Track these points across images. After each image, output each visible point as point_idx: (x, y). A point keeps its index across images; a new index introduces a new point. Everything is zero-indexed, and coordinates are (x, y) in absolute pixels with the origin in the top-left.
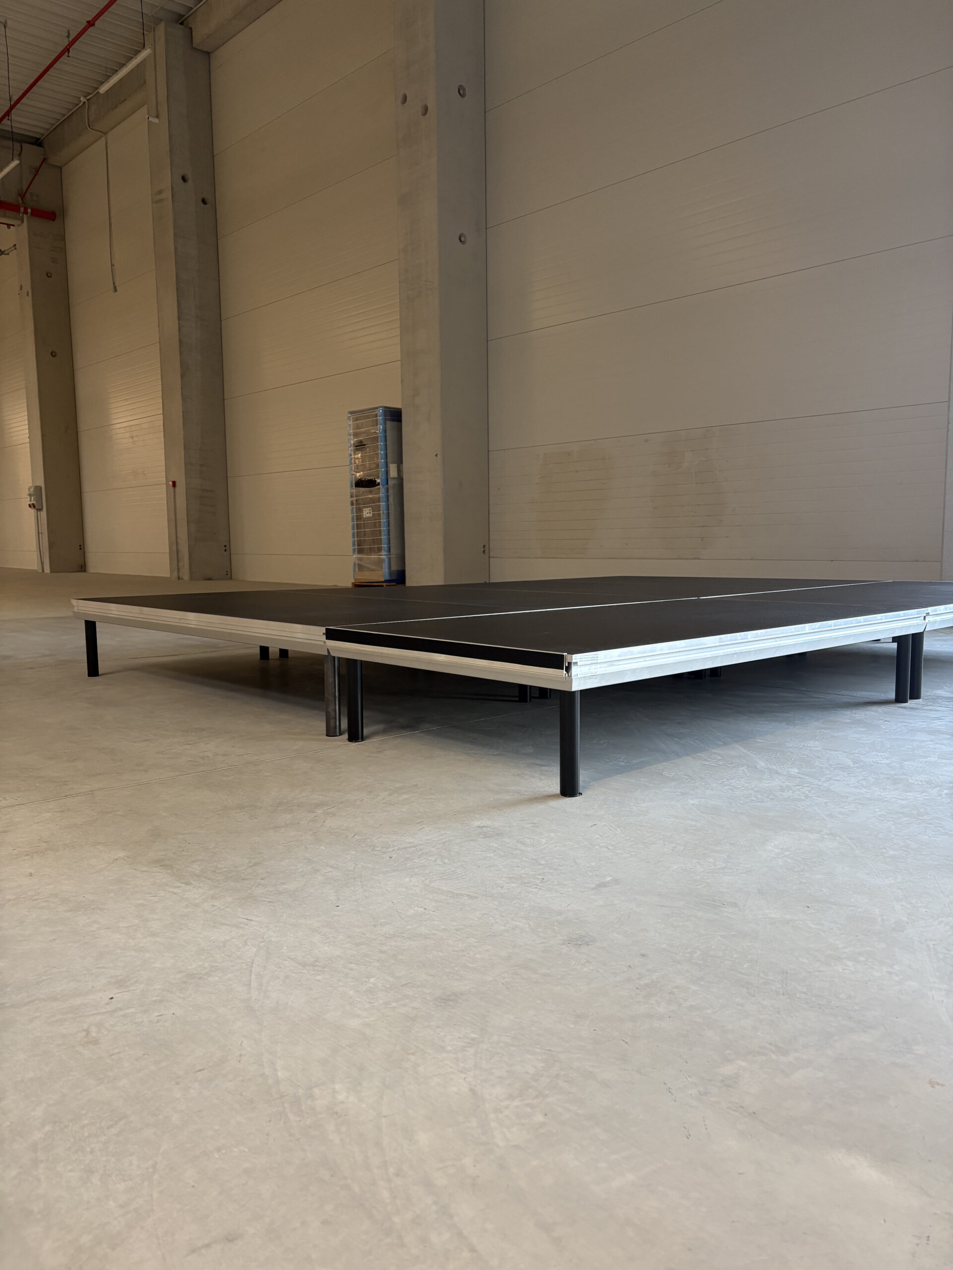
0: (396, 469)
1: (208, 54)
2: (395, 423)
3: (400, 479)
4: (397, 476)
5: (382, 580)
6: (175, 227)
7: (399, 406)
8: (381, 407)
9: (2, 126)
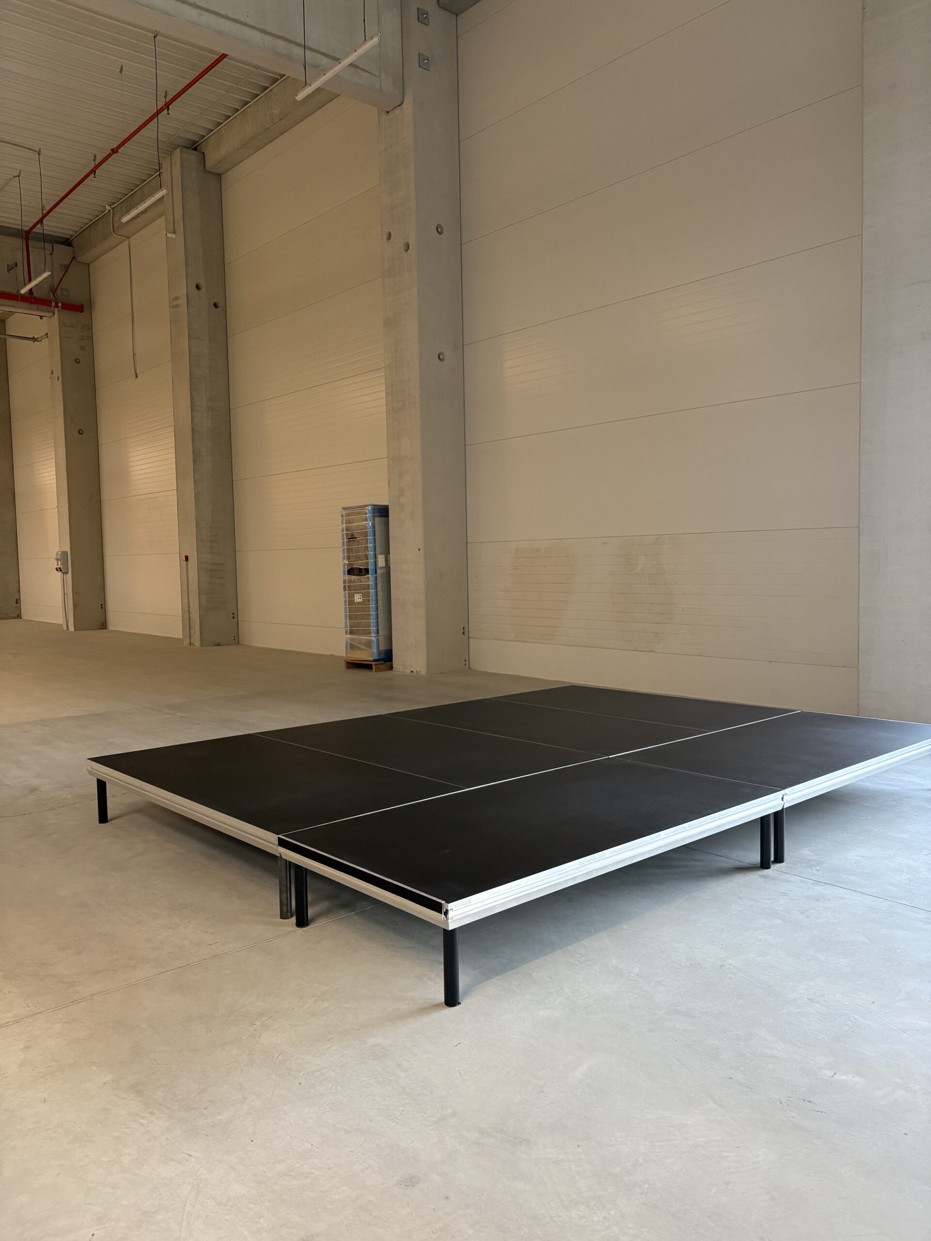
0: (384, 559)
1: (219, 176)
2: (383, 519)
3: (388, 567)
4: (384, 566)
5: (371, 659)
6: (189, 330)
7: (386, 503)
8: (370, 505)
9: (34, 230)
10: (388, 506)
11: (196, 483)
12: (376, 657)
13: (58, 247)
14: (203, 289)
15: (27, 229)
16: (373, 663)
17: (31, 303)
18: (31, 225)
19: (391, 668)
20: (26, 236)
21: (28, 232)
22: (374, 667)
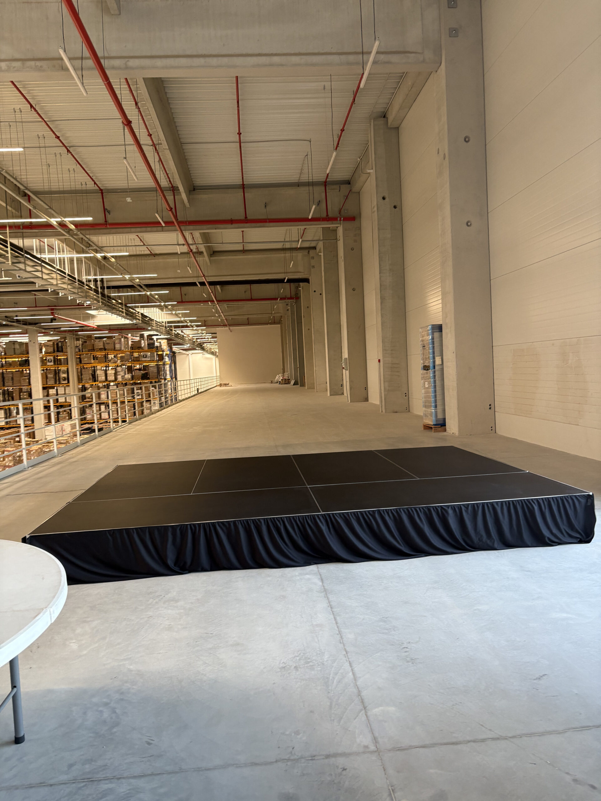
0: (440, 359)
1: (397, 128)
2: (439, 333)
3: (442, 364)
4: (440, 364)
5: (432, 424)
6: (378, 224)
7: (441, 323)
8: (430, 325)
9: (328, 180)
10: (442, 325)
11: (382, 316)
12: (435, 423)
13: (342, 186)
14: (387, 199)
15: (324, 180)
16: (433, 426)
17: (328, 221)
18: (325, 177)
19: (445, 430)
20: (325, 184)
21: (325, 182)
22: (433, 429)
